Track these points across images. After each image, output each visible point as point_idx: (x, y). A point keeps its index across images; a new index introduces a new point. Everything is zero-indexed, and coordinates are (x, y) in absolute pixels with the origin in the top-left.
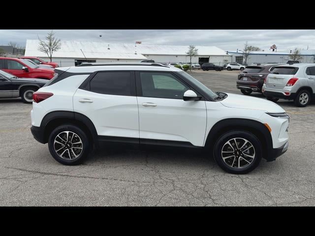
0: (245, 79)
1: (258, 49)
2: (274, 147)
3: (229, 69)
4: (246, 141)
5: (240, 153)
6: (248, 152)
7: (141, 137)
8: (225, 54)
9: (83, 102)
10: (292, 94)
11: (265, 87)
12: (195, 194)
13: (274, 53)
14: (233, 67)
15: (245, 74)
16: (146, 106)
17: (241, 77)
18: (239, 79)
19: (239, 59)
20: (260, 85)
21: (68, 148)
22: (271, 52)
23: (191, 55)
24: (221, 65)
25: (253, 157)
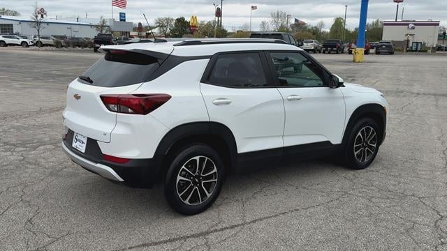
1: (16, 13)
7: (286, 145)
9: (218, 104)
14: (8, 41)
19: (7, 29)
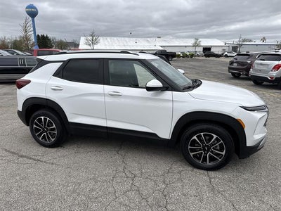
0: (235, 65)
1: (251, 40)
2: (247, 145)
3: (226, 56)
4: (215, 136)
5: (209, 148)
6: (218, 148)
8: (224, 44)
9: (55, 90)
10: (276, 78)
11: (252, 72)
12: (150, 200)
13: (263, 43)
14: (229, 55)
15: (235, 61)
16: (112, 95)
17: (232, 63)
18: (230, 64)
19: (235, 49)
20: (248, 70)
21: (46, 132)
22: (261, 43)
23: (196, 45)
24: (220, 53)
25: (224, 153)
